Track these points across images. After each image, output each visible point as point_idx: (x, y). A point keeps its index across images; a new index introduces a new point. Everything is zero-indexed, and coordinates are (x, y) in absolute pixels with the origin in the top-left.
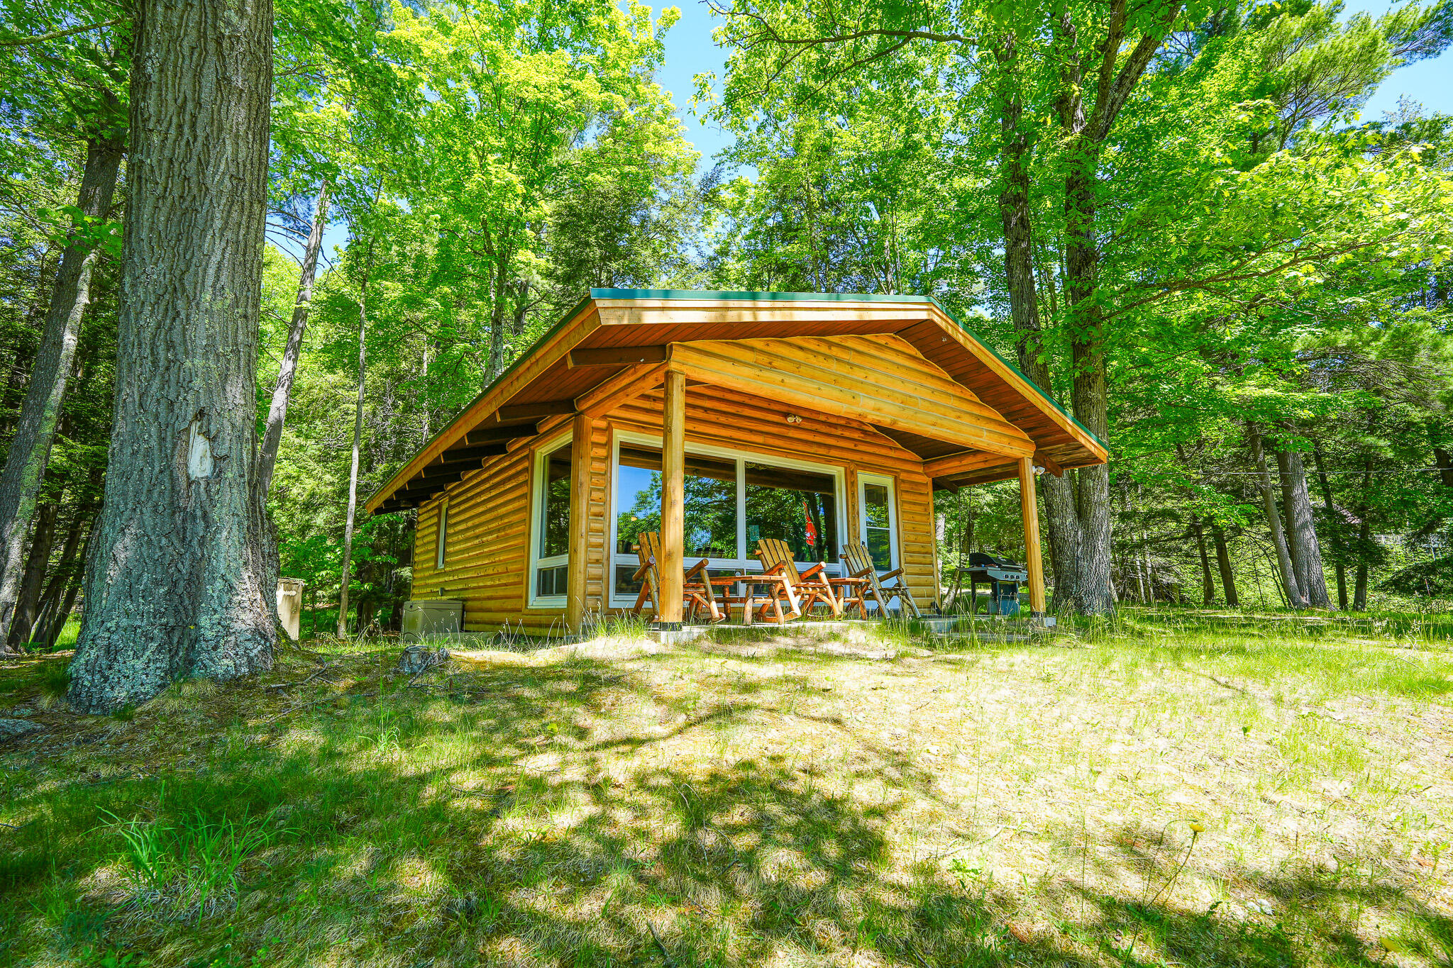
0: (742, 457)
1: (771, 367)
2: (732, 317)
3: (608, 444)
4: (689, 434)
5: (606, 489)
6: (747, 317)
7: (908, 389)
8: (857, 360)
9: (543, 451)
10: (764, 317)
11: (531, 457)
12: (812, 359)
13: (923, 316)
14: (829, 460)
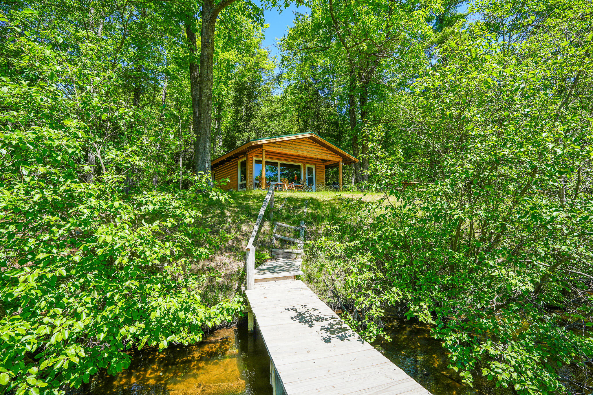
0: (279, 162)
1: (281, 147)
2: (272, 141)
3: (253, 160)
4: (266, 157)
5: (252, 169)
6: (274, 141)
7: (310, 149)
8: (299, 144)
9: (240, 161)
10: (277, 140)
11: (237, 162)
12: (289, 145)
13: (310, 136)
14: (299, 162)
